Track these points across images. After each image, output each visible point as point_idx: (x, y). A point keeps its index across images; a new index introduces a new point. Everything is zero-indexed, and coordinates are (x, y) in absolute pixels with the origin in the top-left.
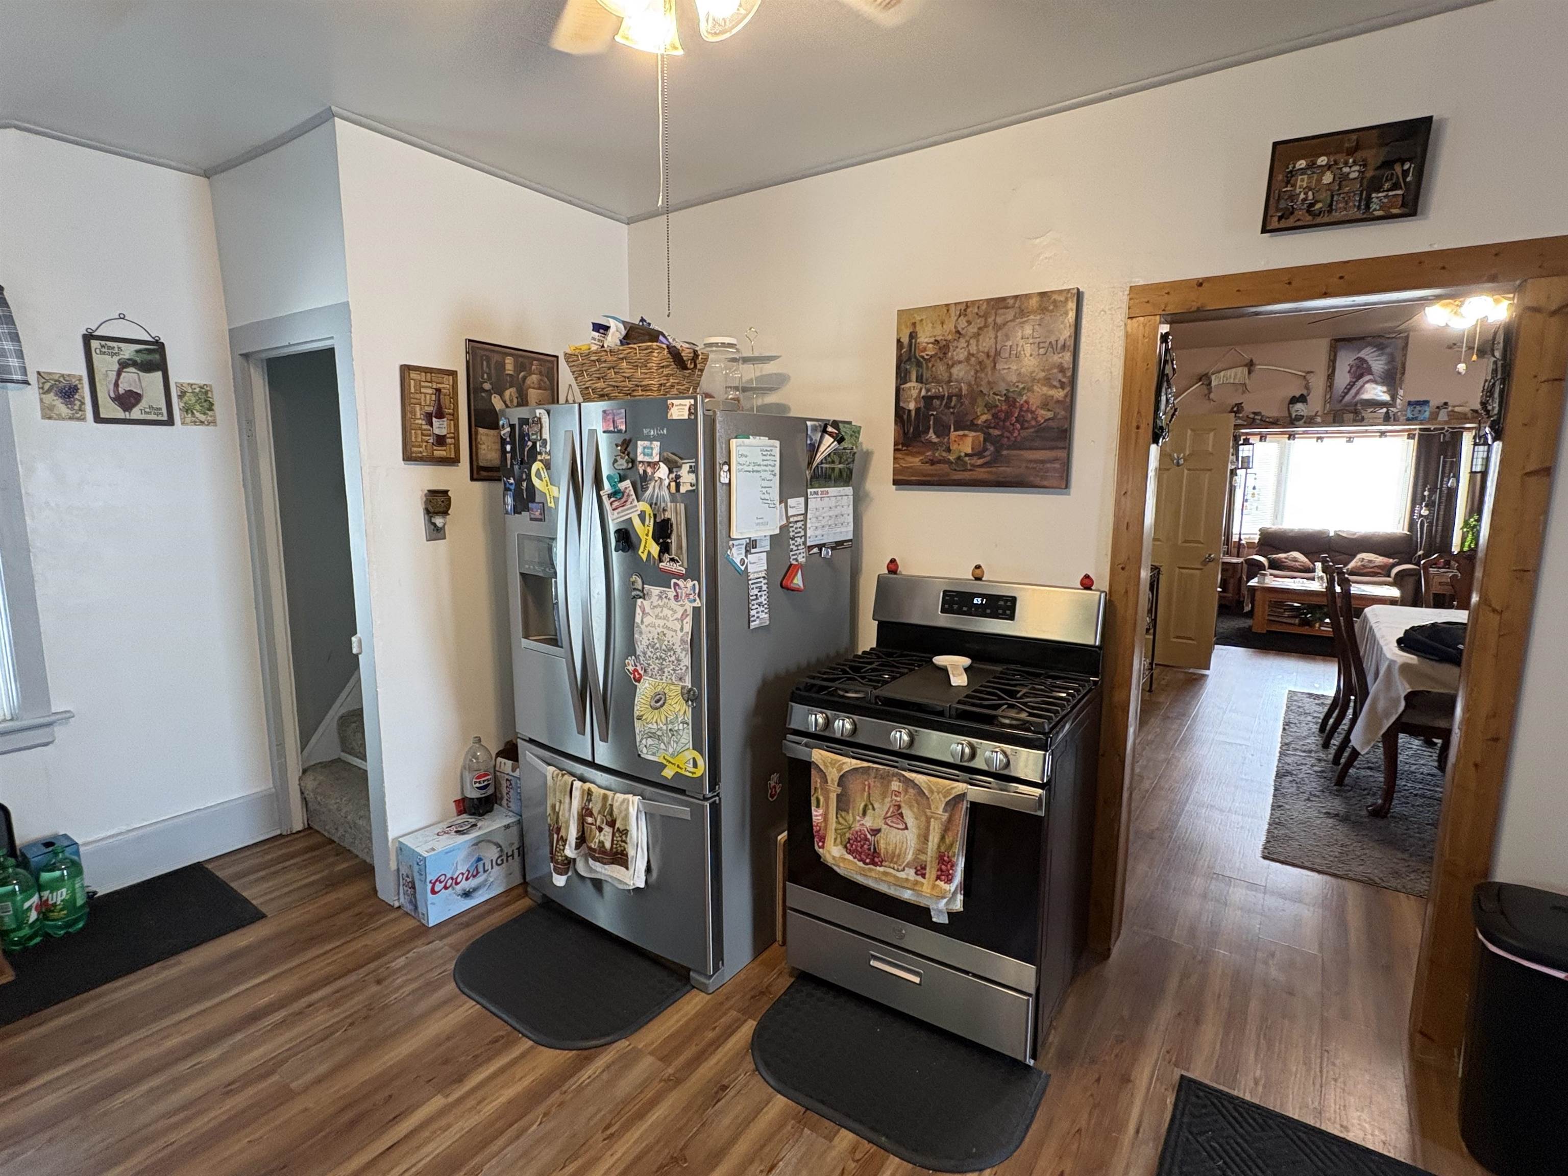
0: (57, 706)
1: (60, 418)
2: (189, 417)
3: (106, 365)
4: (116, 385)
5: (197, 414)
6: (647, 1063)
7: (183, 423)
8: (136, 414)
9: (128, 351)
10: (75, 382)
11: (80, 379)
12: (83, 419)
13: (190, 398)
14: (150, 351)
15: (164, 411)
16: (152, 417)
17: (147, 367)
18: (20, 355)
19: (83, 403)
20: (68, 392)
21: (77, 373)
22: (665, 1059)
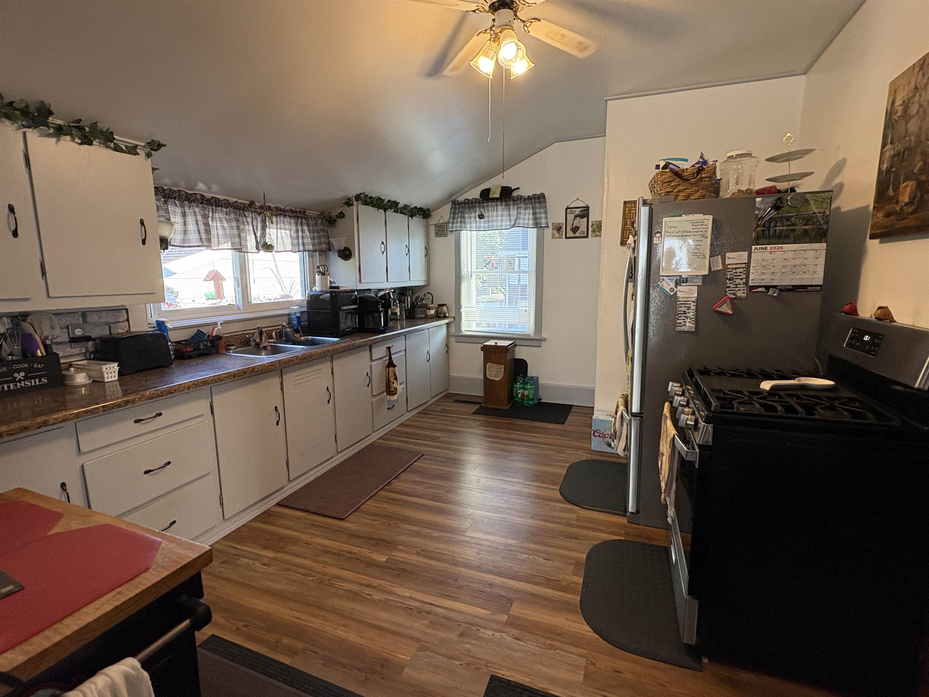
0: (544, 336)
1: (556, 238)
2: (594, 234)
3: (571, 217)
4: (573, 225)
5: (597, 232)
6: (574, 516)
7: (592, 237)
8: (577, 234)
9: (578, 211)
10: (561, 225)
11: (563, 224)
12: (562, 238)
13: (595, 226)
14: (584, 210)
15: (586, 233)
16: (582, 235)
17: (582, 217)
18: (546, 218)
19: (562, 232)
20: (559, 229)
21: (562, 222)
22: (578, 519)
